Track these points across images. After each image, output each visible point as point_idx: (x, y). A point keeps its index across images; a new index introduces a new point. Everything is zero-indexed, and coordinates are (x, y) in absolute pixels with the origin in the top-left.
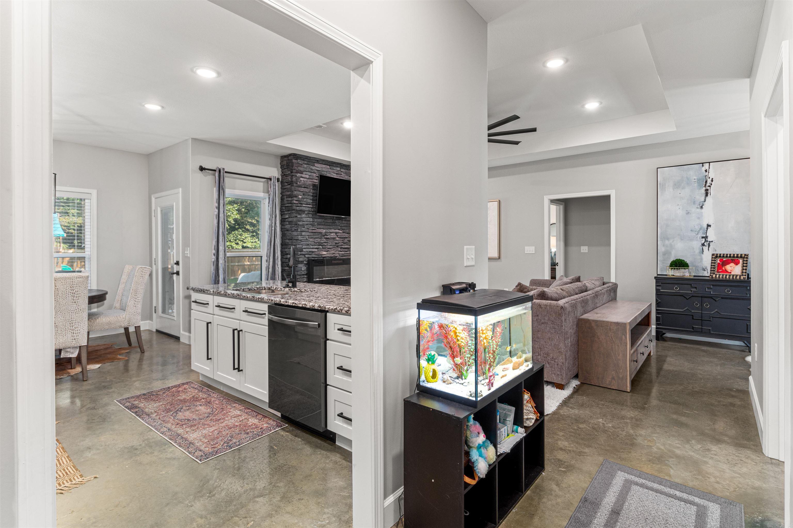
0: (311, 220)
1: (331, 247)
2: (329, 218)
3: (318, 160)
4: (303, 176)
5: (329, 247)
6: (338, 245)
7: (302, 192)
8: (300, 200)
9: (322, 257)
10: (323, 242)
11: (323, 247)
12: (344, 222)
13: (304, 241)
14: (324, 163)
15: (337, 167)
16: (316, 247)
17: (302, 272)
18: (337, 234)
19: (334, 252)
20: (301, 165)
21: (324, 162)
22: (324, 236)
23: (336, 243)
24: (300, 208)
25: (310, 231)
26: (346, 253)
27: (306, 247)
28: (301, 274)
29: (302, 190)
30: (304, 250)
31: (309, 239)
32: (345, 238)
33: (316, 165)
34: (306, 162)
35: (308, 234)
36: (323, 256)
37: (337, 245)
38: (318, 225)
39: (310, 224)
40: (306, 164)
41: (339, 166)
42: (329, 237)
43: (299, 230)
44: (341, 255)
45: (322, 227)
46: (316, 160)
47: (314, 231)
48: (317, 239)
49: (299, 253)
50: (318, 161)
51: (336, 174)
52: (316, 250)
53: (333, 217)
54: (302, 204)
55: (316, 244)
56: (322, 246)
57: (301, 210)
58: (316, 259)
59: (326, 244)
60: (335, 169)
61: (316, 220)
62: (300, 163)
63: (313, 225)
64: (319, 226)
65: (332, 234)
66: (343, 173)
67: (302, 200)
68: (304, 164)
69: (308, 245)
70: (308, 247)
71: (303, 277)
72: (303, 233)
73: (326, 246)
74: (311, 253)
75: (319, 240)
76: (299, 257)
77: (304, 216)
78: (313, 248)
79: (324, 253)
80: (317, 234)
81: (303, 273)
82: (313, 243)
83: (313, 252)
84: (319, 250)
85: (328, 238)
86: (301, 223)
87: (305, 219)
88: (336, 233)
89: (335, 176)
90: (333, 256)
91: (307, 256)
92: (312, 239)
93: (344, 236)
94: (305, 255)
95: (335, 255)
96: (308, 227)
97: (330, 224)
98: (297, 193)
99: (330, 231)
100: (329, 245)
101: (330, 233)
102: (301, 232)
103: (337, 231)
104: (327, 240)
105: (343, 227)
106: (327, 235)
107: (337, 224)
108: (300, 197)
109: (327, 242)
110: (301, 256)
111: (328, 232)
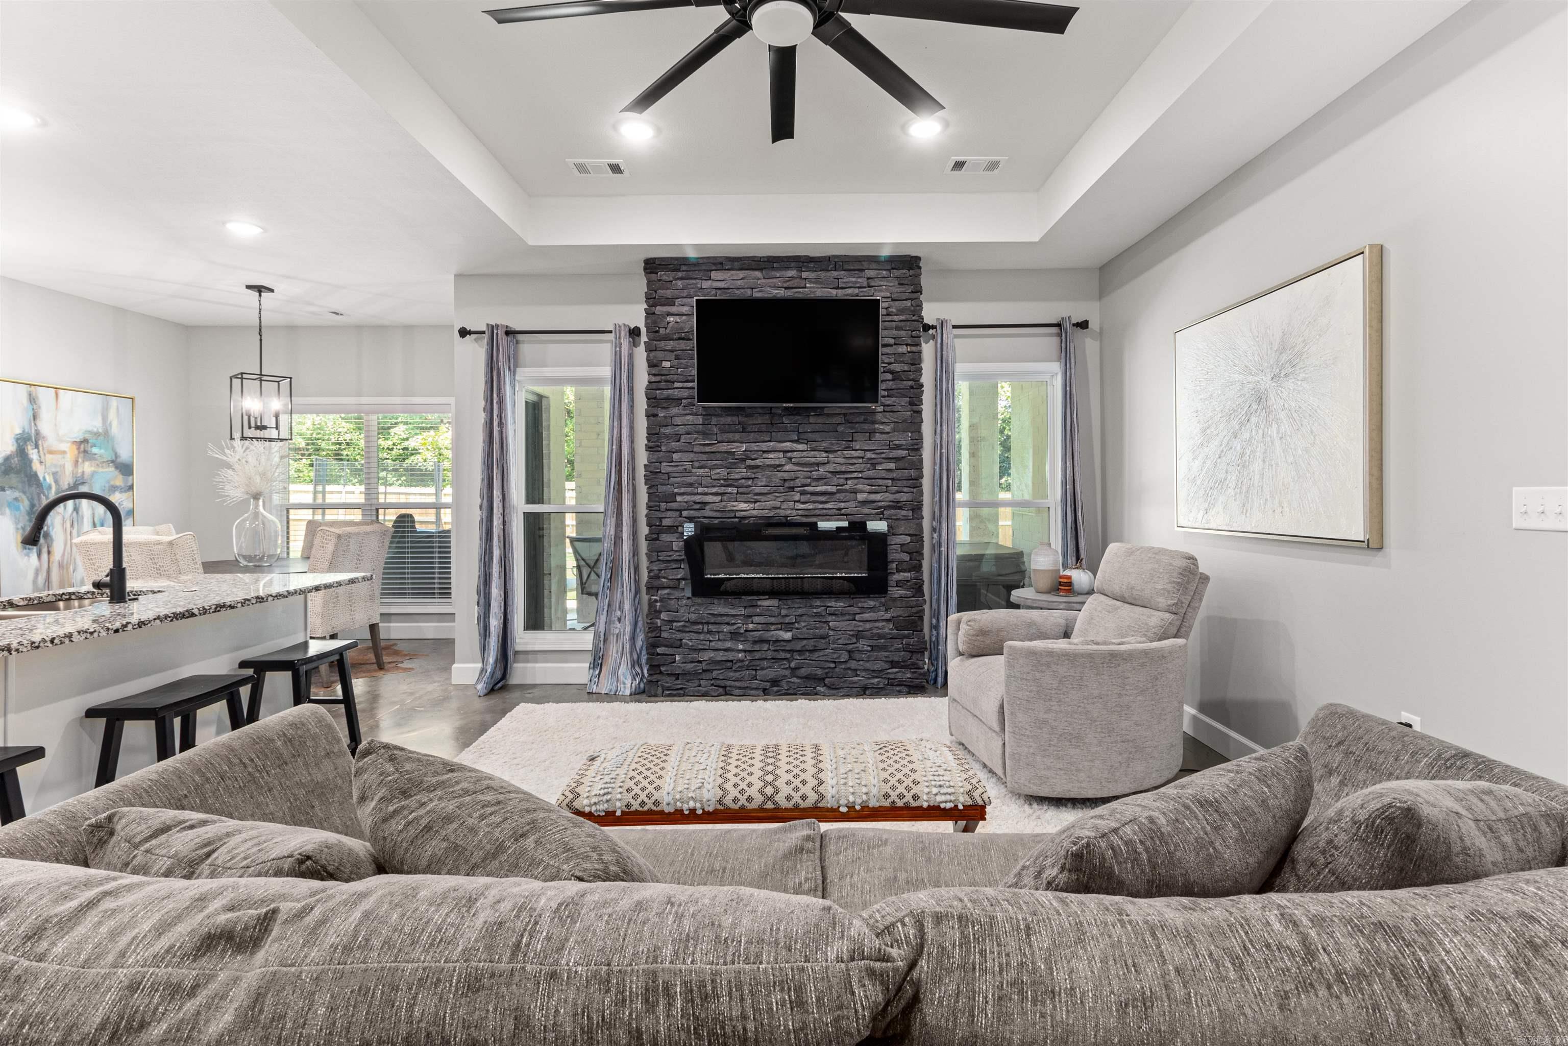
0: (700, 420)
1: (766, 490)
2: (760, 411)
3: (720, 260)
4: (673, 309)
5: (758, 490)
6: (792, 484)
7: (672, 351)
8: (666, 372)
9: (735, 517)
10: (737, 476)
11: (741, 490)
12: (812, 420)
13: (677, 475)
14: (736, 267)
15: (787, 268)
16: (714, 490)
17: (670, 553)
18: (789, 455)
19: (778, 504)
20: (668, 285)
21: (736, 264)
22: (744, 460)
23: (785, 480)
24: (665, 392)
25: (696, 449)
26: (821, 506)
27: (682, 490)
28: (668, 558)
29: (669, 348)
30: (679, 498)
31: (694, 470)
32: (818, 464)
33: (714, 275)
34: (680, 274)
35: (691, 456)
36: (739, 514)
37: (787, 485)
38: (723, 432)
39: (698, 432)
40: (682, 279)
41: (793, 264)
42: (758, 462)
43: (663, 449)
44: (800, 512)
45: (737, 436)
46: (714, 264)
47: (707, 449)
48: (718, 471)
49: (663, 505)
50: (721, 264)
51: (786, 288)
52: (717, 499)
53: (771, 408)
54: (673, 382)
55: (715, 483)
56: (738, 487)
57: (667, 399)
58: (716, 521)
59: (750, 483)
60: (778, 275)
61: (714, 420)
62: (664, 278)
63: (705, 434)
64: (725, 436)
65: (771, 456)
66: (811, 282)
67: (672, 372)
68: (676, 279)
69: (691, 485)
70: (689, 490)
71: (675, 566)
72: (676, 456)
73: (749, 486)
74: (697, 506)
75: (723, 472)
76: (663, 515)
77: (675, 411)
78: (706, 494)
79: (743, 506)
80: (719, 456)
81: (675, 557)
82: (707, 481)
83: (706, 503)
84: (725, 498)
85: (757, 467)
86: (668, 431)
87: (678, 421)
88: (785, 452)
89: (781, 293)
90: (771, 514)
92: (702, 470)
93: (813, 460)
94: (680, 511)
95: (782, 513)
96: (690, 438)
97: (764, 429)
98: (655, 357)
99: (764, 446)
100: (760, 484)
101: (764, 452)
102: (667, 454)
103: (787, 445)
104: (755, 471)
105: (810, 435)
106: (753, 457)
107: (786, 427)
108: (666, 364)
109: (753, 476)
110: (669, 514)
111: (756, 448)
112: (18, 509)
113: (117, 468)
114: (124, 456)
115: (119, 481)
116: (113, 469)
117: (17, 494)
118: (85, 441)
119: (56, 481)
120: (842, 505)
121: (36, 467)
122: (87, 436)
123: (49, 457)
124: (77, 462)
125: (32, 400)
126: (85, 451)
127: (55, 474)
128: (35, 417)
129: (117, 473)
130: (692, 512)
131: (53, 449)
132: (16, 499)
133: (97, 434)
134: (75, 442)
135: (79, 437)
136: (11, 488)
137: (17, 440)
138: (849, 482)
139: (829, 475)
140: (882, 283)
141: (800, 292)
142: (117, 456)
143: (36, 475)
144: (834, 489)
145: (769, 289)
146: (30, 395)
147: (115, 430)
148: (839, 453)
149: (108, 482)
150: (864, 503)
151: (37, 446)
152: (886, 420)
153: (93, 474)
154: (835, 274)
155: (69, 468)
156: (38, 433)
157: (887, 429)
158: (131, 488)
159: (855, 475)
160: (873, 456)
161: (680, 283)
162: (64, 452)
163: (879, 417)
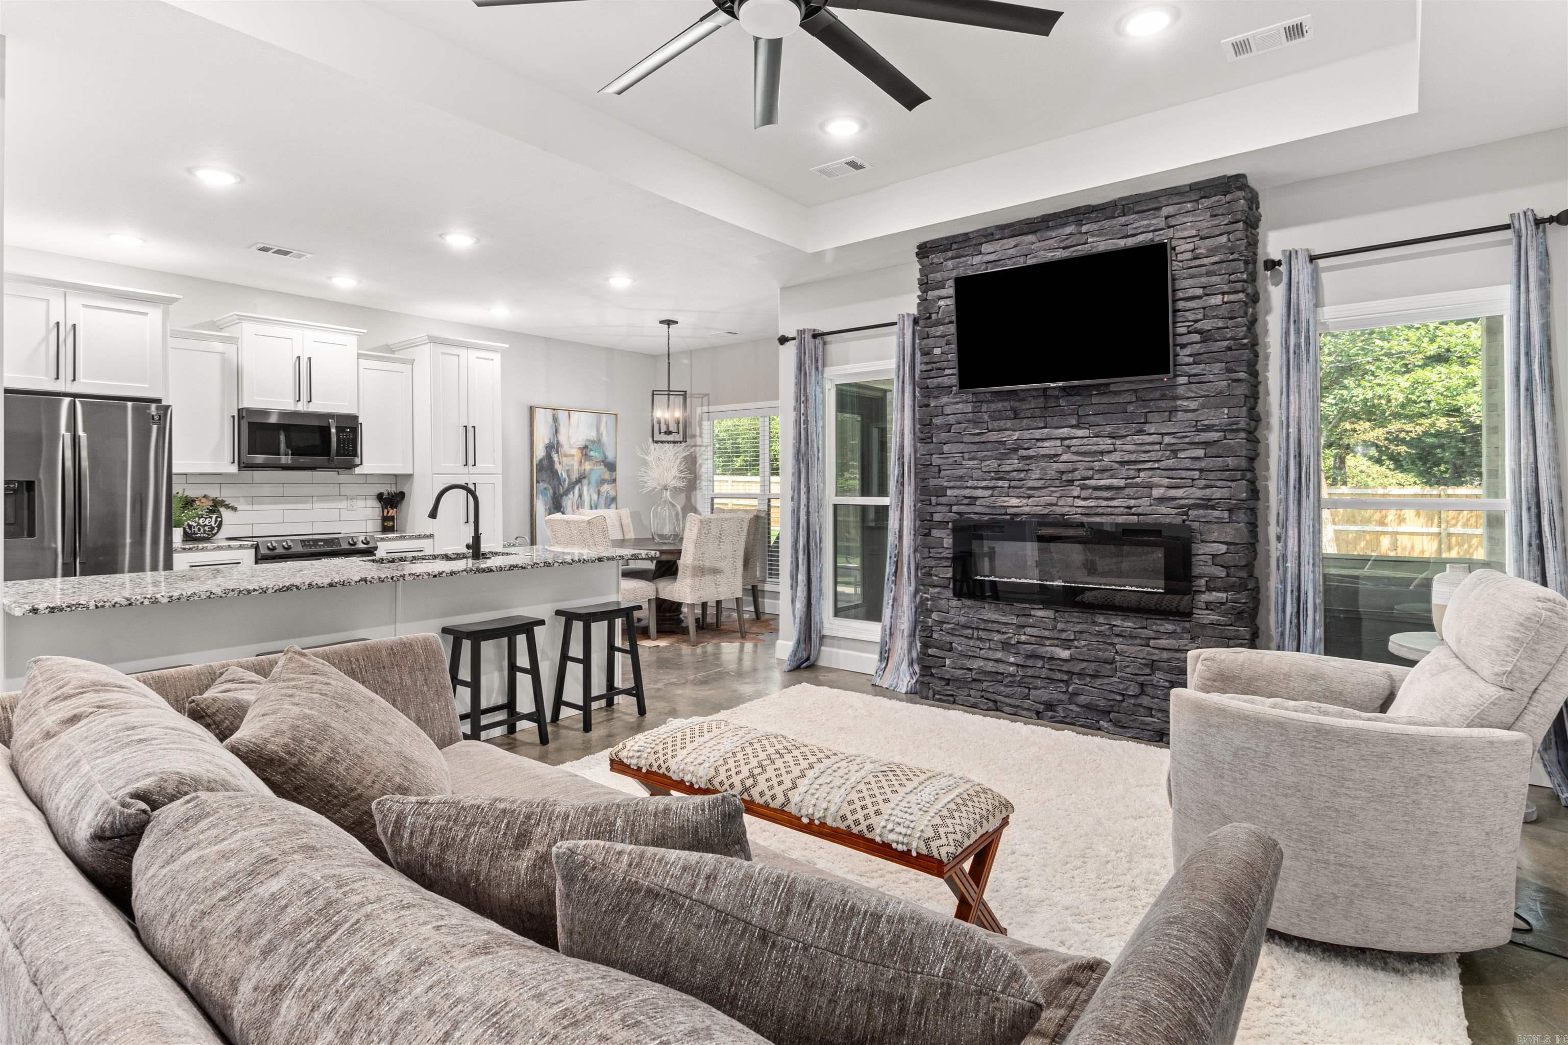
0: (969, 408)
1: (1040, 483)
2: (1034, 393)
3: (989, 231)
5: (1030, 484)
6: (1069, 477)
7: (942, 336)
8: (937, 360)
9: (1006, 514)
10: (1008, 468)
11: (1013, 484)
12: (1094, 400)
13: (947, 467)
14: (1006, 235)
15: (1065, 225)
16: (984, 484)
17: (940, 550)
18: (1066, 442)
19: (1053, 500)
21: (1007, 232)
22: (1016, 450)
23: (1063, 472)
24: (935, 380)
25: (966, 439)
26: (1105, 503)
27: (952, 484)
28: (938, 556)
29: (939, 333)
30: (949, 492)
31: (964, 462)
32: (1102, 453)
33: (986, 248)
34: (950, 254)
35: (961, 447)
36: (1009, 511)
37: (1064, 478)
38: (993, 419)
39: (969, 421)
40: (953, 258)
41: (1071, 219)
42: (1031, 452)
43: (935, 440)
44: (1079, 510)
45: (1009, 424)
46: (984, 236)
47: (977, 439)
48: (988, 462)
49: (931, 500)
50: (992, 234)
52: (987, 493)
53: (1046, 389)
54: (944, 369)
55: (986, 476)
56: (1009, 480)
57: (938, 387)
58: (987, 518)
59: (1022, 475)
60: (1054, 235)
61: (984, 407)
62: (935, 260)
63: (975, 423)
64: (996, 424)
65: (1046, 444)
66: (1093, 236)
67: (943, 359)
68: (947, 260)
69: (961, 478)
70: (958, 483)
71: (945, 564)
72: (946, 448)
73: (1022, 480)
74: (966, 501)
75: (993, 464)
76: (932, 510)
77: (945, 400)
78: (976, 488)
79: (1014, 501)
80: (989, 446)
81: (944, 554)
82: (977, 474)
83: (976, 498)
84: (996, 492)
85: (1030, 457)
86: (937, 421)
87: (948, 410)
88: (1063, 439)
89: (1060, 254)
90: (1046, 511)
91: (955, 508)
92: (971, 462)
93: (1095, 448)
94: (951, 505)
95: (1058, 510)
96: (960, 428)
97: (1037, 414)
98: (926, 344)
99: (1038, 434)
100: (1034, 477)
101: (1038, 440)
102: (938, 446)
103: (1065, 431)
104: (1028, 462)
105: (1092, 418)
106: (1026, 446)
107: (1063, 410)
108: (937, 351)
109: (1027, 468)
110: (939, 508)
111: (1029, 437)
112: (546, 495)
113: (606, 466)
114: (610, 457)
115: (607, 476)
116: (603, 467)
117: (546, 485)
118: (586, 447)
119: (568, 476)
120: (1132, 502)
121: (557, 466)
122: (587, 443)
123: (564, 459)
124: (581, 462)
125: (555, 419)
126: (586, 455)
127: (568, 471)
128: (557, 431)
129: (605, 470)
130: (962, 507)
131: (567, 453)
132: (545, 489)
133: (593, 442)
134: (579, 448)
135: (581, 444)
136: (543, 481)
137: (546, 448)
138: (1142, 474)
139: (1116, 466)
140: (1185, 220)
141: (1078, 250)
142: (606, 457)
143: (557, 471)
144: (1122, 483)
145: (1042, 253)
146: (554, 416)
147: (605, 438)
148: (1129, 438)
149: (600, 476)
150: (1161, 500)
151: (557, 452)
152: (1193, 395)
153: (592, 470)
154: (1123, 220)
155: (576, 467)
156: (558, 443)
157: (1193, 405)
158: (614, 481)
159: (1149, 465)
160: (1173, 441)
161: (950, 263)
162: (573, 456)
163: (1181, 391)
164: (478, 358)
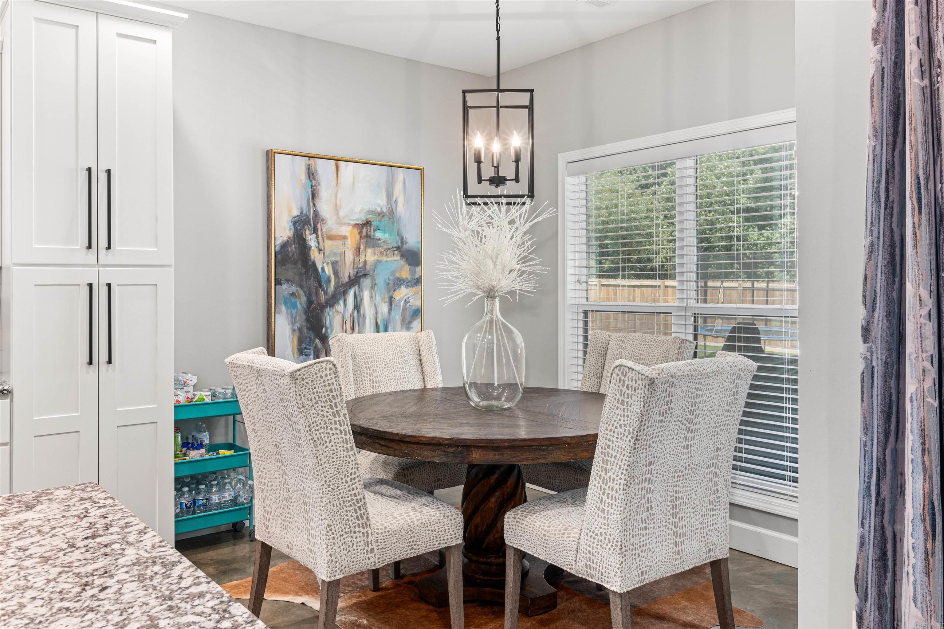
112: (294, 306)
113: (402, 256)
114: (411, 242)
115: (405, 273)
116: (399, 257)
117: (294, 289)
118: (368, 223)
119: (336, 273)
121: (315, 255)
122: (370, 217)
123: (328, 244)
124: (358, 249)
125: (311, 175)
126: (368, 236)
127: (334, 264)
128: (314, 195)
129: (403, 262)
131: (333, 233)
132: (293, 294)
133: (381, 215)
134: (356, 225)
135: (361, 218)
136: (288, 281)
137: (295, 223)
142: (403, 241)
143: (314, 264)
146: (309, 168)
147: (401, 209)
149: (393, 273)
151: (315, 231)
153: (378, 262)
155: (350, 256)
156: (316, 215)
158: (418, 281)
162: (345, 238)
164: (120, 35)
